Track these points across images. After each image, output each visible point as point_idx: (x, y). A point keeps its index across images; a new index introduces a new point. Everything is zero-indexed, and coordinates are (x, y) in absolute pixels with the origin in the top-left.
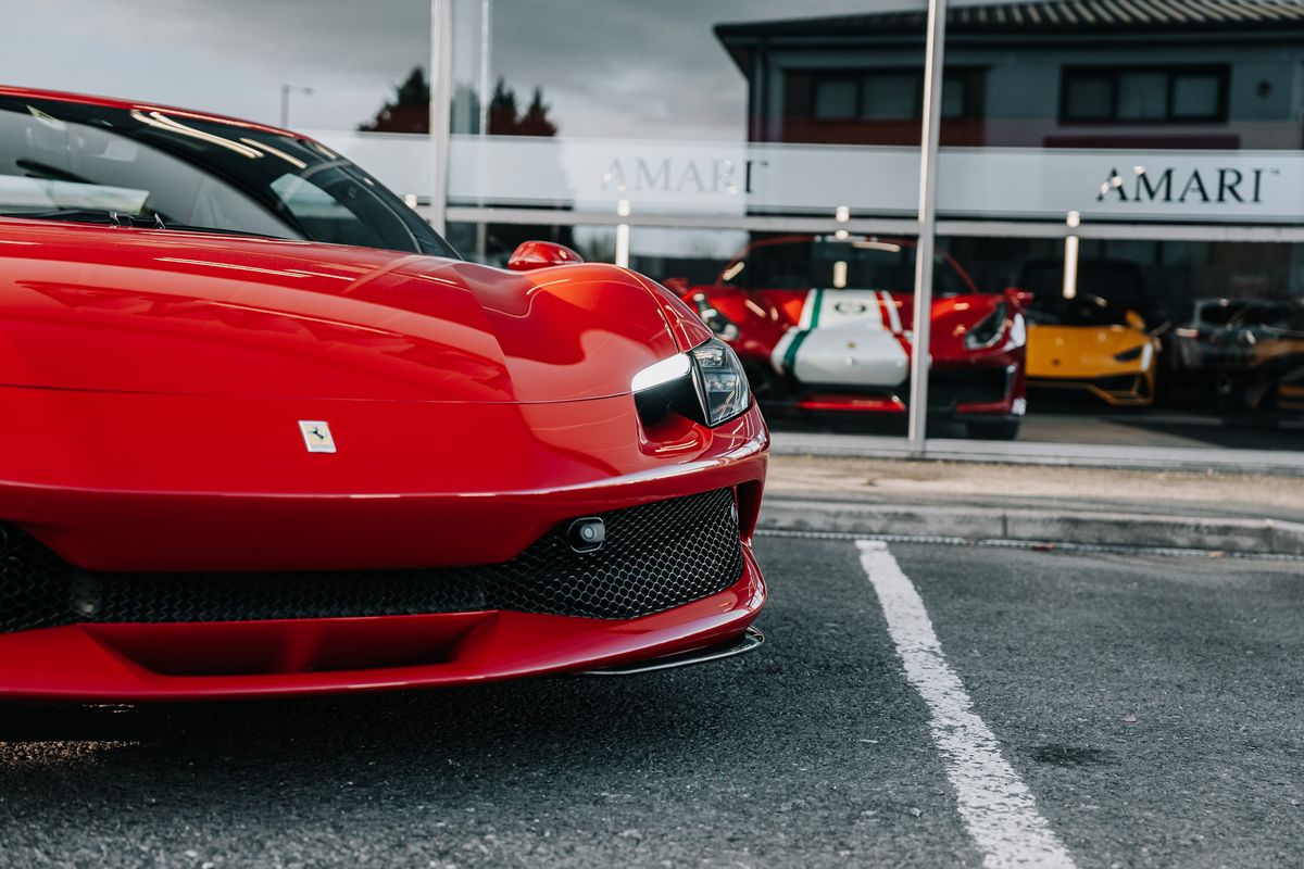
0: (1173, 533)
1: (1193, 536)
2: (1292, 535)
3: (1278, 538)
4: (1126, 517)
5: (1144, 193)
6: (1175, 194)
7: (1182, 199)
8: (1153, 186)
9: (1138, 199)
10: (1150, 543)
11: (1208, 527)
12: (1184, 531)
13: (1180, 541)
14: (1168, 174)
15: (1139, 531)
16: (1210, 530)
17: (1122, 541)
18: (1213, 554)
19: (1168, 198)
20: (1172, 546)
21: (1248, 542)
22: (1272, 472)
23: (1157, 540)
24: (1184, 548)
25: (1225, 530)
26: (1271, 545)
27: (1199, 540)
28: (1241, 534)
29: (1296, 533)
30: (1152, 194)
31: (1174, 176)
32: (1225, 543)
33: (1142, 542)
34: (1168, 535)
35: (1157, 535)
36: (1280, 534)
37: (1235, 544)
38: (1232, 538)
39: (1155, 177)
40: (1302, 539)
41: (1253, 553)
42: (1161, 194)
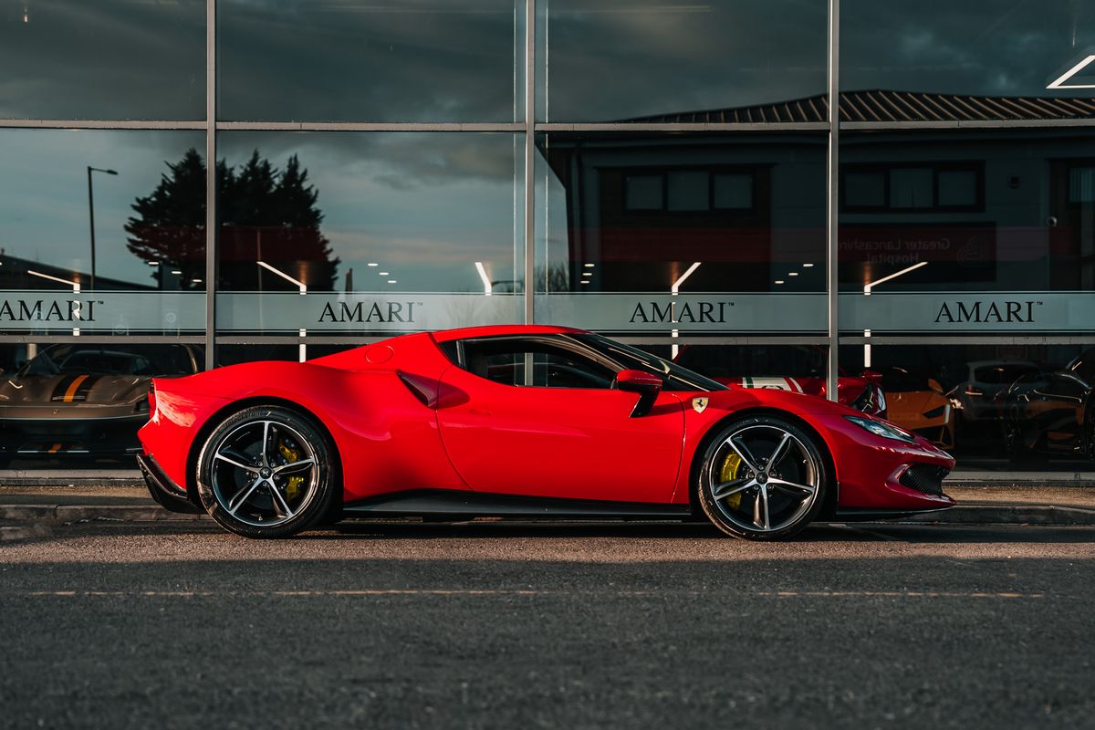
0: (1001, 514)
1: (1011, 515)
2: (1064, 513)
3: (1058, 515)
5: (963, 317)
6: (982, 318)
7: (986, 321)
10: (988, 520)
11: (1019, 510)
12: (1006, 513)
13: (1005, 519)
15: (982, 513)
16: (1021, 513)
18: (1024, 524)
20: (1001, 521)
21: (1041, 518)
22: (1050, 484)
23: (992, 518)
24: (1007, 522)
25: (1028, 512)
26: (1054, 519)
27: (1015, 518)
28: (1037, 514)
32: (1029, 519)
33: (984, 520)
34: (998, 515)
36: (1059, 512)
37: (1034, 519)
38: (1033, 516)
39: (969, 307)
40: (1070, 515)
41: (1045, 523)
42: (974, 317)
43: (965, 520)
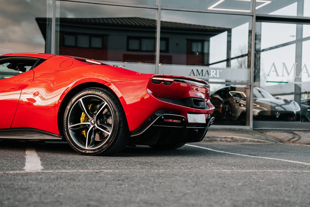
0: (217, 138)
1: (220, 139)
2: (236, 138)
3: (234, 139)
4: (209, 136)
5: (198, 74)
6: (204, 75)
7: (205, 76)
8: (200, 73)
9: (197, 75)
10: (213, 140)
11: (222, 137)
12: (219, 138)
13: (218, 140)
14: (202, 70)
15: (211, 138)
16: (223, 138)
17: (208, 140)
18: (224, 142)
19: (202, 75)
20: (217, 141)
21: (229, 140)
23: (214, 140)
25: (225, 138)
26: (233, 140)
27: (221, 140)
28: (228, 138)
29: (237, 138)
30: (199, 74)
31: (203, 71)
32: (226, 140)
33: (212, 140)
34: (216, 139)
35: (214, 139)
36: (234, 138)
37: (227, 140)
38: (227, 139)
39: (200, 71)
40: (238, 139)
41: (230, 142)
42: (201, 74)
43: (206, 140)
